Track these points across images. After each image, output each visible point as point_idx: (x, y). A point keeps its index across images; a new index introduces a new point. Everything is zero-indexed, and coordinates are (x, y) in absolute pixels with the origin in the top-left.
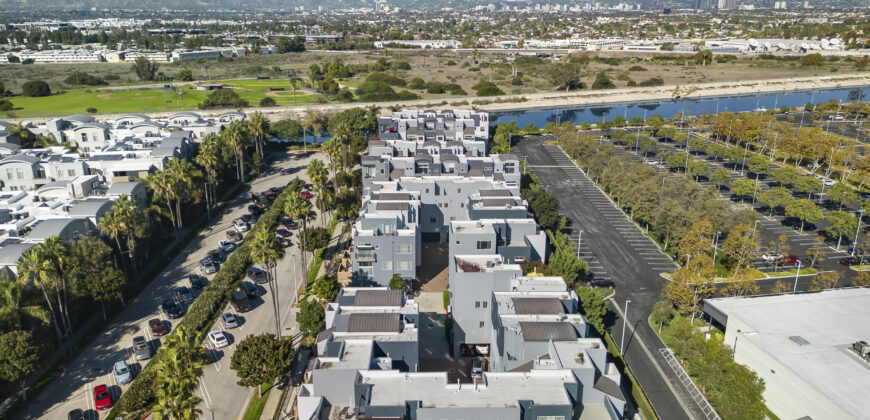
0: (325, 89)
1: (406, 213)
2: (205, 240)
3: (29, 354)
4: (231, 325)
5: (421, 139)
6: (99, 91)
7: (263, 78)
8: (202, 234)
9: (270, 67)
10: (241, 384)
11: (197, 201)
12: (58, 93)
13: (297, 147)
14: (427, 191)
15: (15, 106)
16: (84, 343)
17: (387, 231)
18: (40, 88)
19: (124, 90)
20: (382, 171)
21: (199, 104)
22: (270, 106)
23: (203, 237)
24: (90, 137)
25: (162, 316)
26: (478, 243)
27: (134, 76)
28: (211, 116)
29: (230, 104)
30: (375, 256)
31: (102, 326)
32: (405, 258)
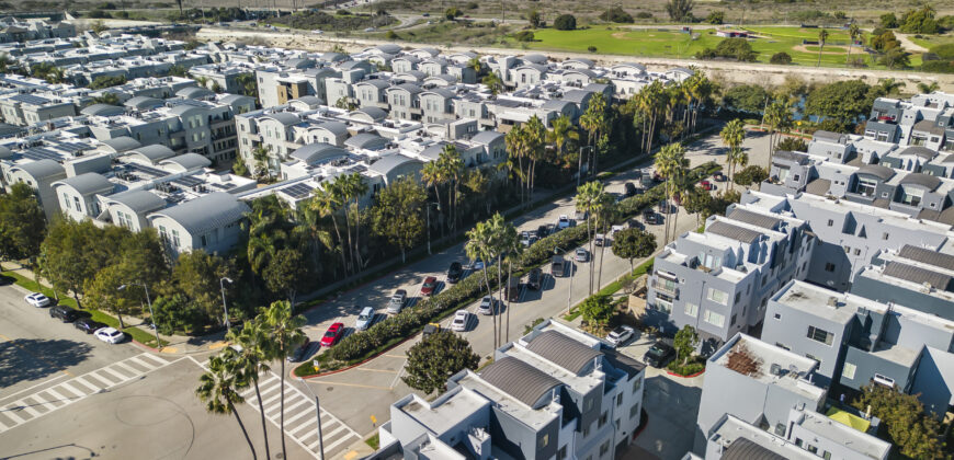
0: (877, 47)
1: (746, 247)
2: (556, 210)
3: (290, 273)
4: (484, 311)
5: (936, 140)
6: (618, 29)
7: (807, 27)
8: (557, 203)
9: (832, 13)
10: (406, 381)
11: (567, 166)
12: (583, 28)
13: (755, 121)
14: (831, 223)
15: (535, 38)
16: (372, 278)
17: (709, 265)
18: (567, 22)
19: (643, 30)
20: (797, 178)
21: (698, 53)
22: (783, 63)
23: (557, 206)
24: (528, 78)
25: (442, 277)
26: (811, 328)
27: (666, 15)
28: (706, 68)
29: (734, 57)
30: (678, 291)
31: (397, 268)
32: (717, 308)
